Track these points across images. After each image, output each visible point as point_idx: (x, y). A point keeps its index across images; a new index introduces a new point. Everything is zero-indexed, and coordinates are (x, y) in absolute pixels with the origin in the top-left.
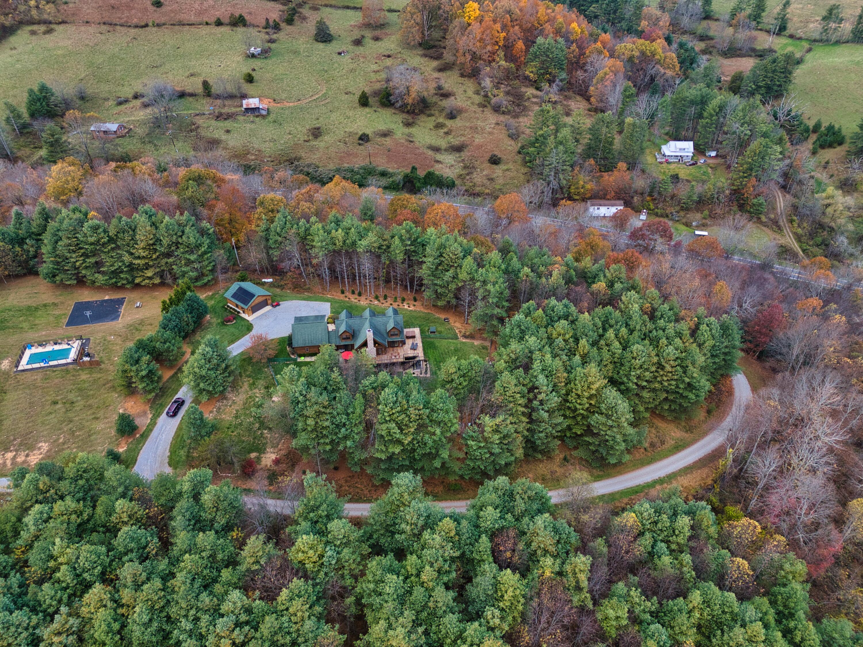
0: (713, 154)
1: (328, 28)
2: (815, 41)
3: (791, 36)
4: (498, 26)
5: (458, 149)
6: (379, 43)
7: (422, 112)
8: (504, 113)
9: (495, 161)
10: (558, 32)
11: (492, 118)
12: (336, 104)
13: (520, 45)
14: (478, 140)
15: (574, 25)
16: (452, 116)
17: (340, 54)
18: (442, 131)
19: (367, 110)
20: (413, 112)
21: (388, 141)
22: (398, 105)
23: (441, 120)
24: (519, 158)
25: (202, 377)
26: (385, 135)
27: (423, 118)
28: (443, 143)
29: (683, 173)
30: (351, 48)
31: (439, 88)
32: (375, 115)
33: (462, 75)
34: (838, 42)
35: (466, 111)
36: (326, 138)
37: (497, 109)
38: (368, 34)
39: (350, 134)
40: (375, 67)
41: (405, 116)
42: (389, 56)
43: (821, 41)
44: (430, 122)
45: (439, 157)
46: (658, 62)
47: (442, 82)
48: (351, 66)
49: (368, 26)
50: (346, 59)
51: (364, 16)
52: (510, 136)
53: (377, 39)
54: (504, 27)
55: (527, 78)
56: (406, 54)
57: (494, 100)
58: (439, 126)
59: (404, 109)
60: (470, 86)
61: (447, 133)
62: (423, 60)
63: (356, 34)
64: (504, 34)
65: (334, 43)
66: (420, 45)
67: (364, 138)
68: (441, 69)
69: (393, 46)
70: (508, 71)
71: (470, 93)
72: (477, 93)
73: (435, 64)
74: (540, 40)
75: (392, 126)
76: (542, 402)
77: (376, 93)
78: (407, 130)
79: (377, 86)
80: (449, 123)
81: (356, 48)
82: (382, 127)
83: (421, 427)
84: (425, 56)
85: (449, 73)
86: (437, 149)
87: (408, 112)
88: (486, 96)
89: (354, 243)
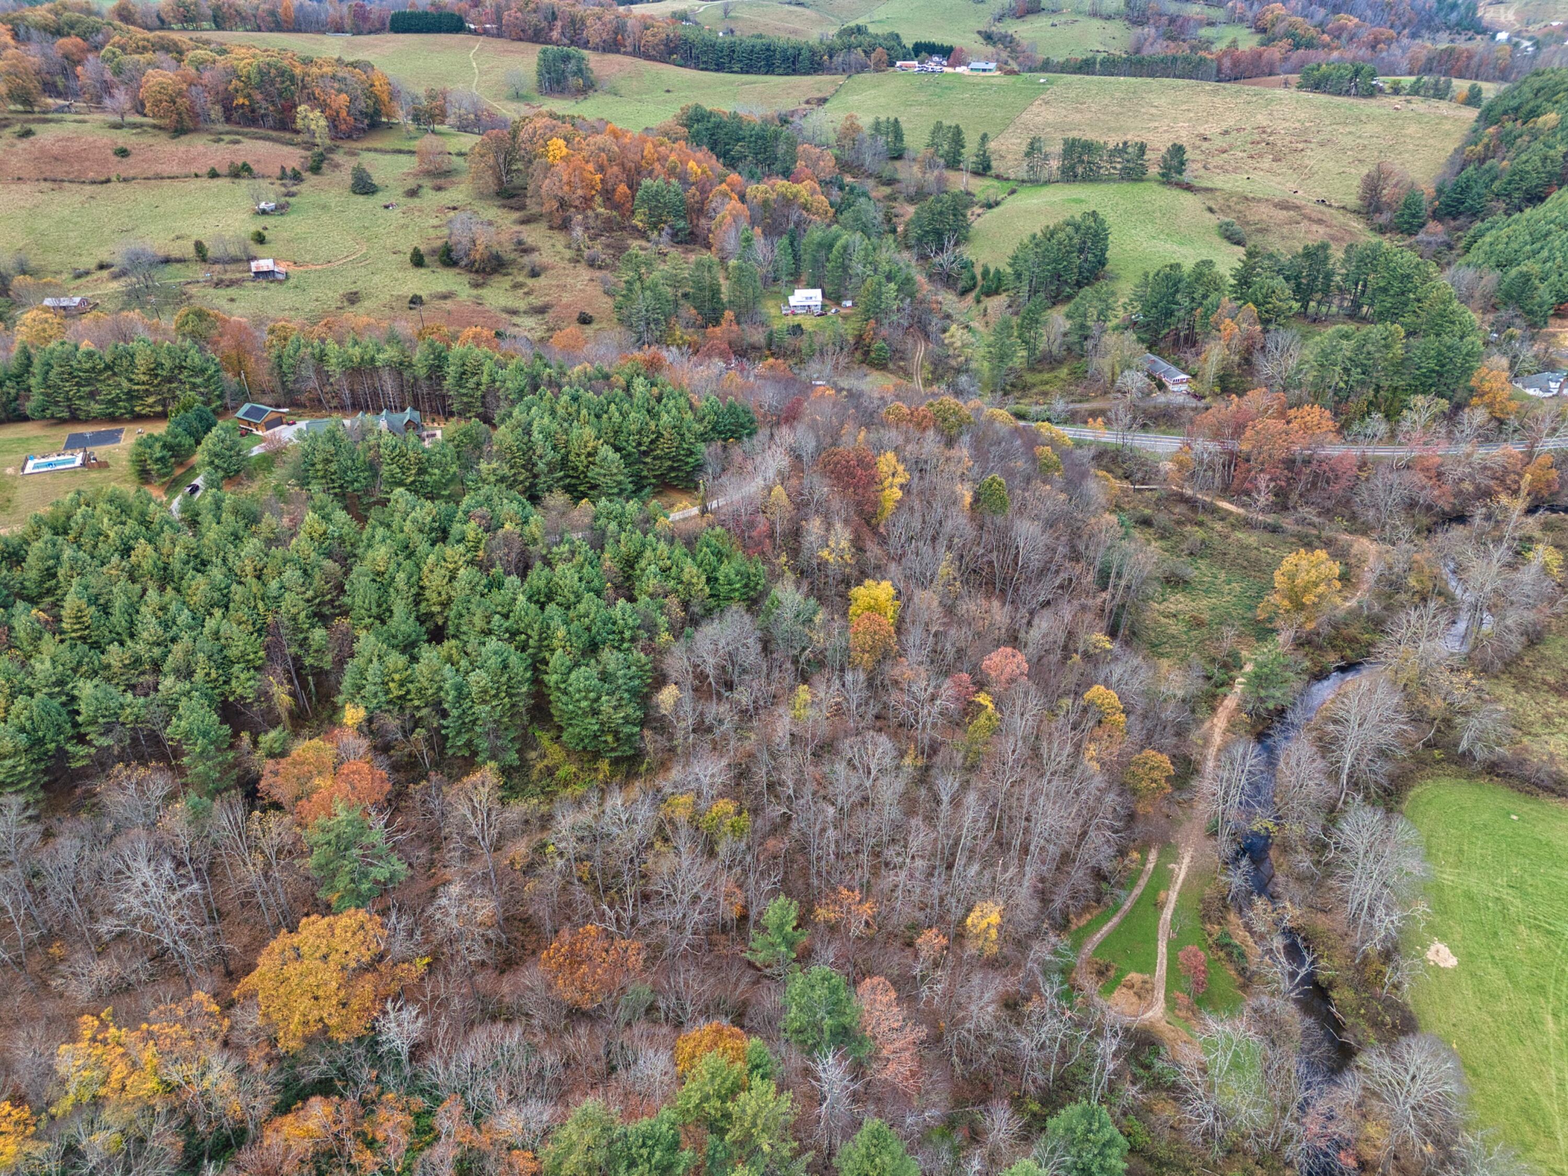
0: (849, 303)
1: (369, 176)
2: (1023, 181)
3: (998, 177)
4: (591, 167)
5: (541, 310)
6: (441, 194)
7: (495, 271)
8: (600, 268)
9: (585, 320)
10: (672, 172)
11: (585, 274)
12: (380, 265)
13: (623, 188)
14: (566, 298)
15: (692, 164)
16: (534, 274)
17: (387, 207)
18: (521, 292)
19: (423, 271)
20: (484, 270)
21: (449, 305)
22: (463, 263)
23: (520, 279)
24: (615, 316)
25: (217, 455)
26: (445, 297)
27: (497, 278)
28: (522, 305)
29: (808, 324)
30: (403, 200)
31: (520, 243)
32: (433, 276)
33: (551, 228)
34: (1048, 182)
35: (553, 268)
36: (367, 303)
37: (592, 264)
38: (427, 183)
39: (399, 298)
40: (436, 222)
41: (472, 276)
42: (455, 208)
43: (1031, 181)
44: (507, 282)
45: (516, 320)
46: (805, 207)
47: (524, 236)
48: (402, 221)
49: (429, 173)
50: (395, 215)
51: (422, 162)
52: (606, 293)
53: (439, 189)
54: (601, 169)
55: (635, 228)
56: (478, 205)
57: (586, 253)
58: (517, 286)
59: (471, 268)
60: (560, 239)
61: (527, 294)
62: (499, 212)
63: (411, 183)
64: (598, 177)
65: (379, 195)
66: (498, 194)
67: (416, 301)
68: (523, 222)
69: (460, 197)
70: (609, 220)
71: (560, 247)
72: (569, 247)
73: (516, 215)
74: (647, 182)
75: (455, 288)
76: (541, 457)
77: (434, 252)
78: (475, 292)
79: (438, 243)
80: (530, 282)
81: (409, 200)
82: (442, 288)
83: (422, 471)
84: (504, 206)
85: (533, 226)
86: (514, 312)
87: (477, 272)
88: (579, 250)
89: (373, 359)
